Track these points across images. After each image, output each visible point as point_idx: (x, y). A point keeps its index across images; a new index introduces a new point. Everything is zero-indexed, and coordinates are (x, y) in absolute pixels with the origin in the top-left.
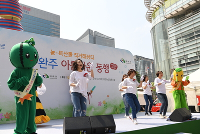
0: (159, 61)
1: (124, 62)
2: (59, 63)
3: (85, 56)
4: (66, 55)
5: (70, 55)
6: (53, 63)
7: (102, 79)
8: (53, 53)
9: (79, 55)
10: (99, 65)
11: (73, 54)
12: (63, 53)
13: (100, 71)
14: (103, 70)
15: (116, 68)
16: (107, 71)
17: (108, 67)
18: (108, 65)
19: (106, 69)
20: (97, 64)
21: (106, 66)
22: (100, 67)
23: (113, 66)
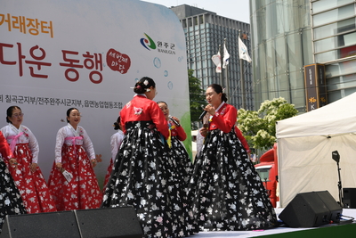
0: (268, 36)
1: (153, 46)
3: (20, 24)
7: (80, 102)
10: (68, 56)
13: (72, 75)
14: (84, 73)
15: (127, 66)
16: (96, 77)
17: (100, 62)
18: (100, 55)
19: (94, 69)
20: (65, 52)
21: (94, 59)
22: (72, 61)
23: (116, 60)
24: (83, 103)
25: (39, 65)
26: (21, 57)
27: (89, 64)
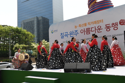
2: (79, 32)
3: (95, 22)
4: (83, 26)
5: (85, 25)
6: (76, 33)
7: (111, 36)
8: (76, 27)
9: (91, 23)
10: (107, 26)
11: (87, 24)
12: (81, 25)
13: (108, 30)
17: (117, 24)
18: (117, 23)
19: (115, 27)
20: (106, 25)
21: (115, 24)
22: (108, 27)
23: (123, 22)
24: (112, 36)
25: (100, 30)
26: (95, 29)
27: (113, 26)
